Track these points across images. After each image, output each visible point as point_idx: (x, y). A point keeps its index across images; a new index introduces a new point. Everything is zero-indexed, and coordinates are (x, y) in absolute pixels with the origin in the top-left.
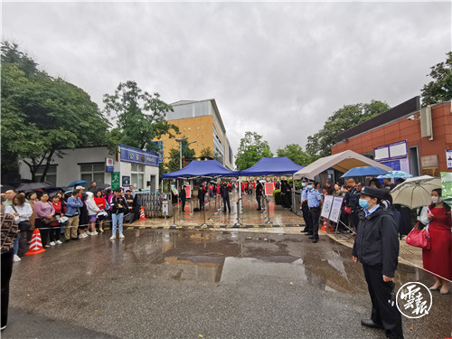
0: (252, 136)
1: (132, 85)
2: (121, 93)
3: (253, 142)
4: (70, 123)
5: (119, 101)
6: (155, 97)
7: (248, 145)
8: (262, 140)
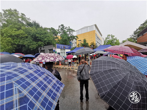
0: (110, 36)
1: (62, 25)
2: (60, 28)
3: (111, 38)
4: (42, 40)
5: (60, 31)
6: (69, 28)
7: (108, 40)
8: (114, 38)
